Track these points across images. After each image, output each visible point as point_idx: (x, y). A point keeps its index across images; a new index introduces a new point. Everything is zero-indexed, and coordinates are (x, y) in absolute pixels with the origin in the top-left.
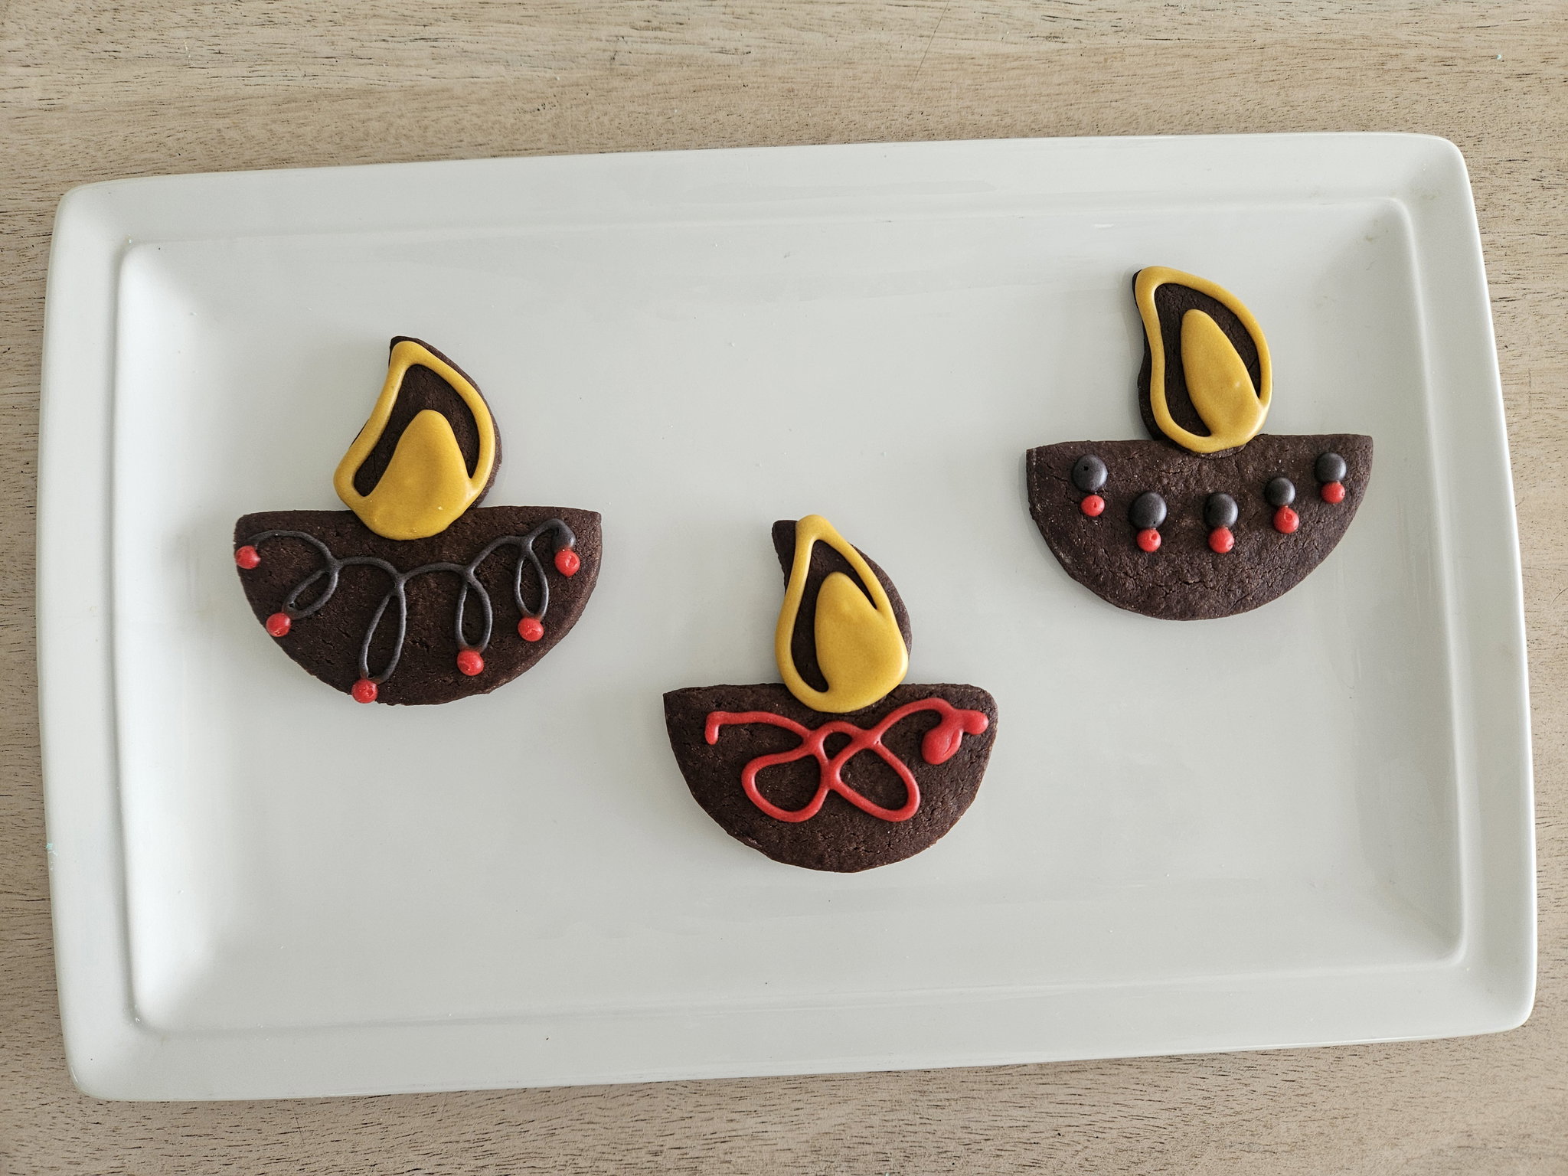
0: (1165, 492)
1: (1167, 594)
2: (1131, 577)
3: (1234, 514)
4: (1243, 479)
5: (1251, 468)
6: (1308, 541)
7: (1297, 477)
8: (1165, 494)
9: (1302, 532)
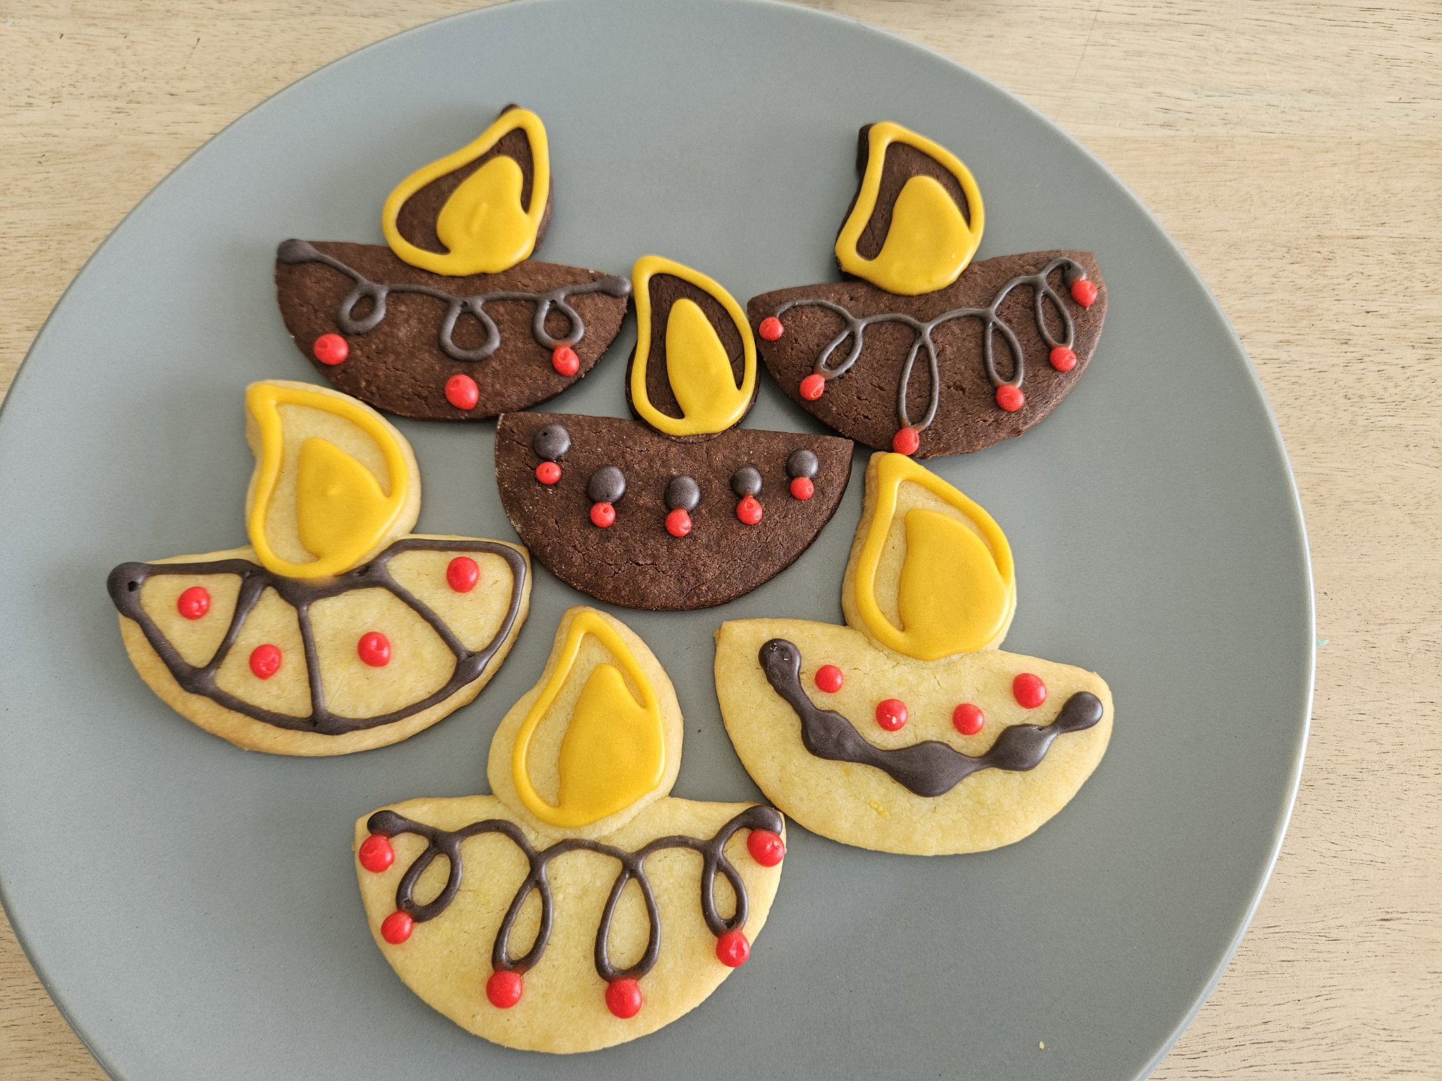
0: (626, 469)
1: (616, 573)
2: (579, 552)
3: (694, 499)
4: (710, 466)
5: (720, 456)
6: (772, 536)
7: (767, 469)
8: (627, 470)
9: (766, 525)
